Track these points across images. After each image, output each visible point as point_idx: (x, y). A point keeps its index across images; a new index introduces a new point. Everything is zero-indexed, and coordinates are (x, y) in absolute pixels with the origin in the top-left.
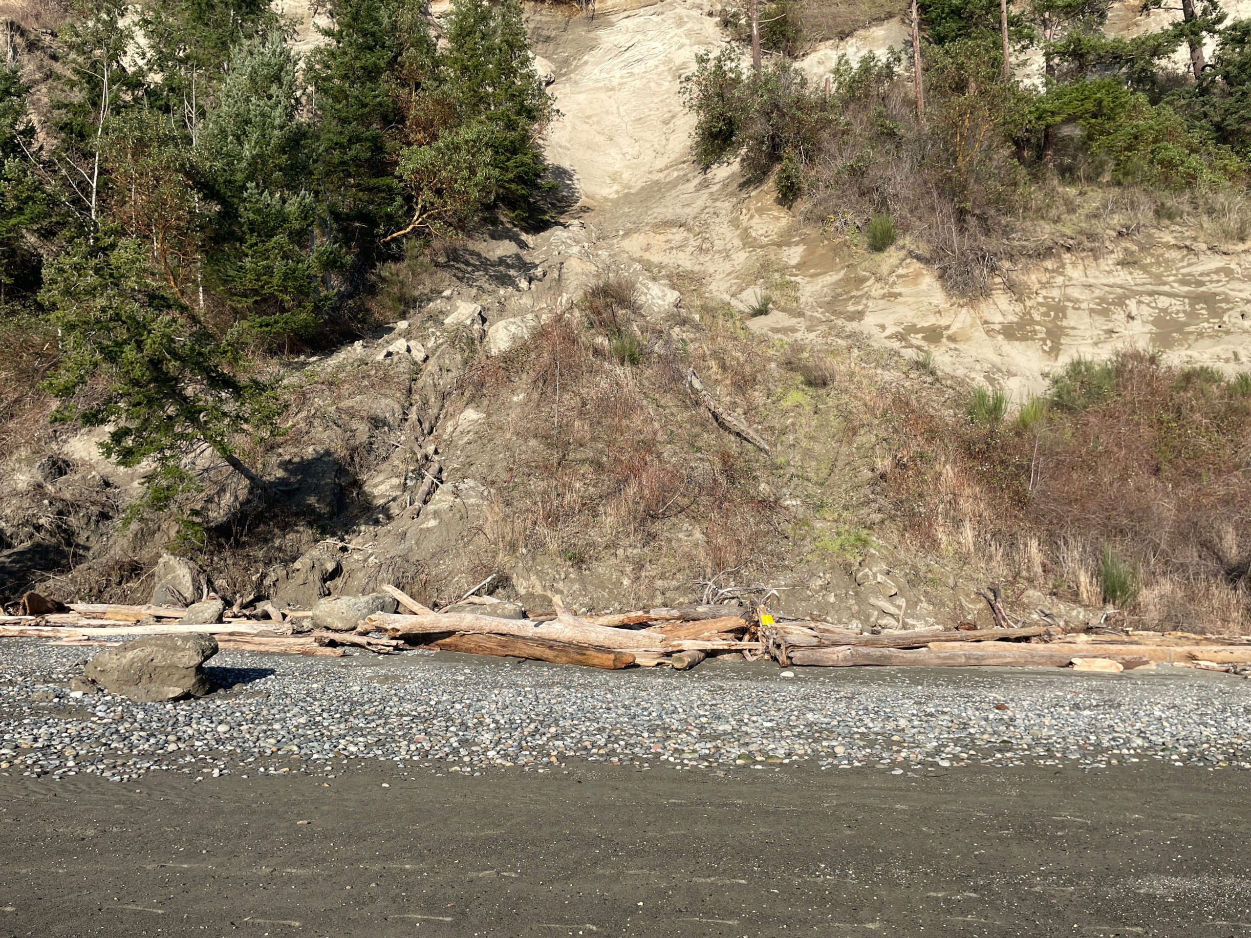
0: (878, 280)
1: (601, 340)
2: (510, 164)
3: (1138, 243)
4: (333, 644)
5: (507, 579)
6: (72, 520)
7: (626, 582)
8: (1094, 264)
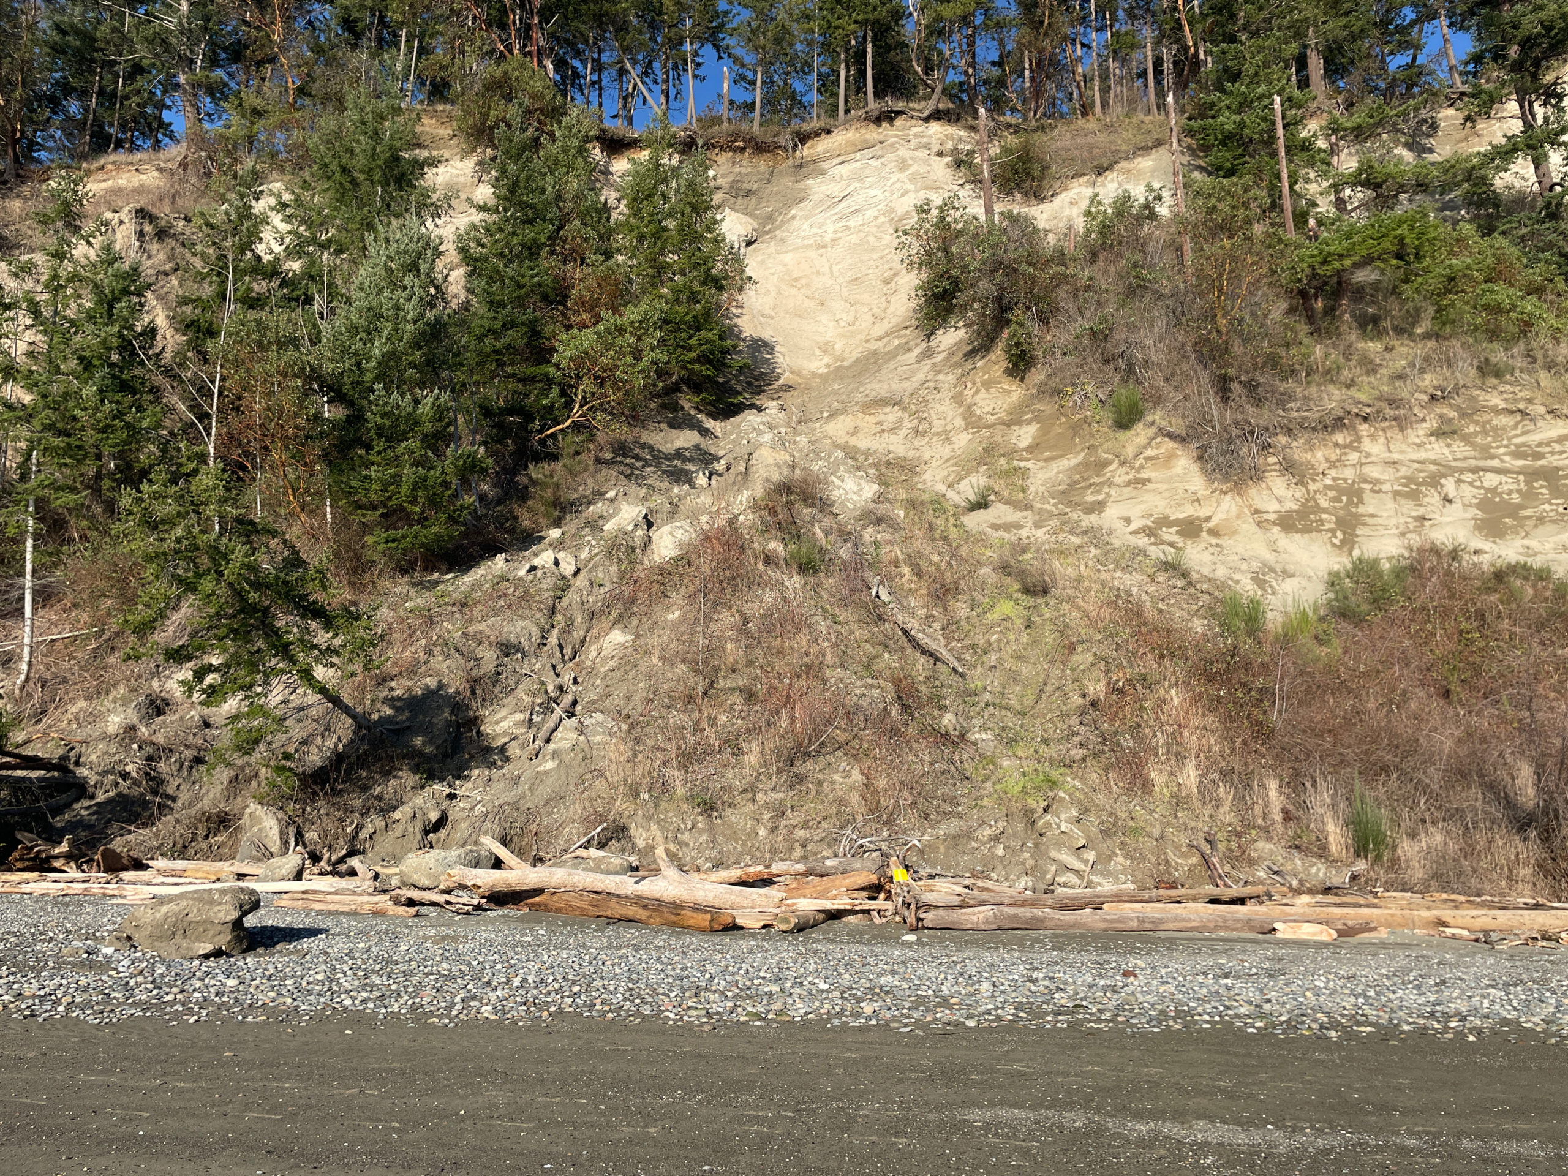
0: (1122, 464)
1: (775, 546)
2: (693, 342)
3: (1458, 409)
4: (411, 903)
5: (624, 829)
6: (163, 767)
7: (762, 832)
8: (1400, 436)
